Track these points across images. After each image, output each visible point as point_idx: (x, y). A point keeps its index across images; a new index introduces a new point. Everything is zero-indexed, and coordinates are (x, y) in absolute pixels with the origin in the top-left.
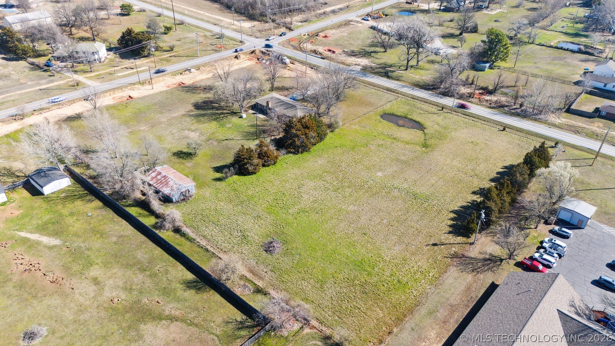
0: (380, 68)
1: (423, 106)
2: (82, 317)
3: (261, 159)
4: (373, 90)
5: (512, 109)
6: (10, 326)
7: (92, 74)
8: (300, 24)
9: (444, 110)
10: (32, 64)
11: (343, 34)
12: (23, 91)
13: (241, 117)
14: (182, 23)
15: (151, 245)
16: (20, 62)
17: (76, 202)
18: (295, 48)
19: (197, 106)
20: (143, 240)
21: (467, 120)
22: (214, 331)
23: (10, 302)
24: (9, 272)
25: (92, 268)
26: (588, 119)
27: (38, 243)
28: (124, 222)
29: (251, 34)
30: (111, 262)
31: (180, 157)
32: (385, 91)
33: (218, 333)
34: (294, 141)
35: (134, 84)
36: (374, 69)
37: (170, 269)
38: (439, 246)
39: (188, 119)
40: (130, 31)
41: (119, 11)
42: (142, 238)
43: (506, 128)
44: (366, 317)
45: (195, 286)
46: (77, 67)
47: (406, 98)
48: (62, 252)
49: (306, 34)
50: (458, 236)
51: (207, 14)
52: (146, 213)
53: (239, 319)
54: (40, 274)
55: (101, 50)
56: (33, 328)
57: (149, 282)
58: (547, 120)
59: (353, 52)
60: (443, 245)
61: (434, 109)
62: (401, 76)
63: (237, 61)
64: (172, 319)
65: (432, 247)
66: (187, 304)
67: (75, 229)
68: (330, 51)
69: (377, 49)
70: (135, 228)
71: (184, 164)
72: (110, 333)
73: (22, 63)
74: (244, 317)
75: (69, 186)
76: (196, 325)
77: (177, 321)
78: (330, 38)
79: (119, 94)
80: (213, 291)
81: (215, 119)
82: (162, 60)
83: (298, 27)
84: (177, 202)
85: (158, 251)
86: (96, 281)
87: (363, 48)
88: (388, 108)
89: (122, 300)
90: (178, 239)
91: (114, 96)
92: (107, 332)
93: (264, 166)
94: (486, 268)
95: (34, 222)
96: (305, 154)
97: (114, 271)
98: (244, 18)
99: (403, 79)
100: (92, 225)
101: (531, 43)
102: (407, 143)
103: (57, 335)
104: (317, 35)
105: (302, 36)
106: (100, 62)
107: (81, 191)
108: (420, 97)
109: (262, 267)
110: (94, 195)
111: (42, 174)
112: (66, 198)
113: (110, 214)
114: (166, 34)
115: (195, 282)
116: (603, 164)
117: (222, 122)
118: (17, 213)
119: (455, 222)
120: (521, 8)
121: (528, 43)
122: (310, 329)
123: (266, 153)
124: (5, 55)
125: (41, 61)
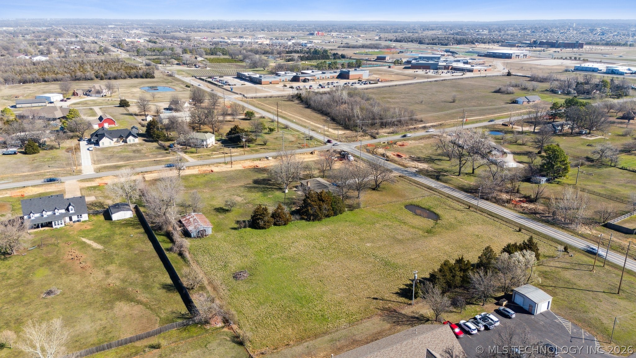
0: (435, 172)
1: (452, 204)
2: (85, 290)
3: (274, 219)
4: (415, 187)
5: (544, 217)
6: (42, 286)
7: (196, 155)
8: (386, 134)
9: (470, 209)
10: (160, 145)
11: (420, 144)
12: (143, 160)
13: (284, 192)
14: (286, 127)
15: (158, 259)
16: (154, 143)
17: (128, 228)
18: (368, 151)
19: (256, 182)
20: (154, 256)
21: (488, 219)
22: (161, 315)
23: (50, 274)
24: (61, 258)
25: (111, 265)
26: (623, 234)
27: (89, 246)
28: (150, 244)
29: (337, 139)
30: (124, 264)
31: (218, 211)
32: (426, 189)
33: (162, 316)
34: (308, 210)
35: (220, 163)
36: (428, 172)
37: (159, 275)
38: (379, 300)
39: (242, 189)
40: (236, 127)
41: (243, 117)
42: (155, 254)
43: (522, 230)
44: (277, 332)
45: (168, 288)
46: (188, 149)
47: (441, 195)
48: (100, 253)
49: (386, 142)
50: (402, 297)
51: (312, 123)
52: (168, 240)
53: (183, 312)
54: (78, 262)
55: (210, 139)
56: (53, 288)
57: (140, 280)
58: (576, 230)
59: (419, 158)
60: (382, 300)
61: (461, 207)
62: (450, 180)
63: (311, 156)
64: (139, 302)
65: (372, 300)
66: (155, 296)
67: (117, 242)
68: (398, 156)
69: (444, 158)
70: (154, 248)
71: (217, 215)
72: (95, 302)
73: (155, 144)
74: (187, 312)
75: (131, 218)
76: (152, 310)
77: (141, 304)
78: (405, 147)
79: (205, 168)
80: (178, 293)
81: (261, 191)
82: (253, 150)
83: (383, 136)
84: (195, 237)
85: (159, 263)
86: (108, 273)
87: (431, 156)
88: (417, 200)
89: (116, 286)
90: (178, 259)
91: (200, 169)
92: (94, 301)
93: (275, 224)
94: (409, 323)
95: (96, 234)
96: (316, 223)
97: (123, 269)
98: (340, 128)
99: (451, 182)
100: (128, 242)
101: (613, 167)
102: (413, 227)
103: (64, 296)
104: (395, 144)
105: (382, 143)
106: (207, 147)
107: (137, 221)
108: (455, 197)
109: (223, 286)
110: (142, 225)
111: (117, 207)
112: (124, 224)
113: (145, 237)
114: (269, 134)
115: (170, 286)
116: (608, 272)
117: (266, 193)
118: (89, 227)
119: (407, 288)
120: (628, 136)
121: (610, 166)
122: (229, 329)
123: (279, 214)
124: (147, 138)
125: (167, 144)
